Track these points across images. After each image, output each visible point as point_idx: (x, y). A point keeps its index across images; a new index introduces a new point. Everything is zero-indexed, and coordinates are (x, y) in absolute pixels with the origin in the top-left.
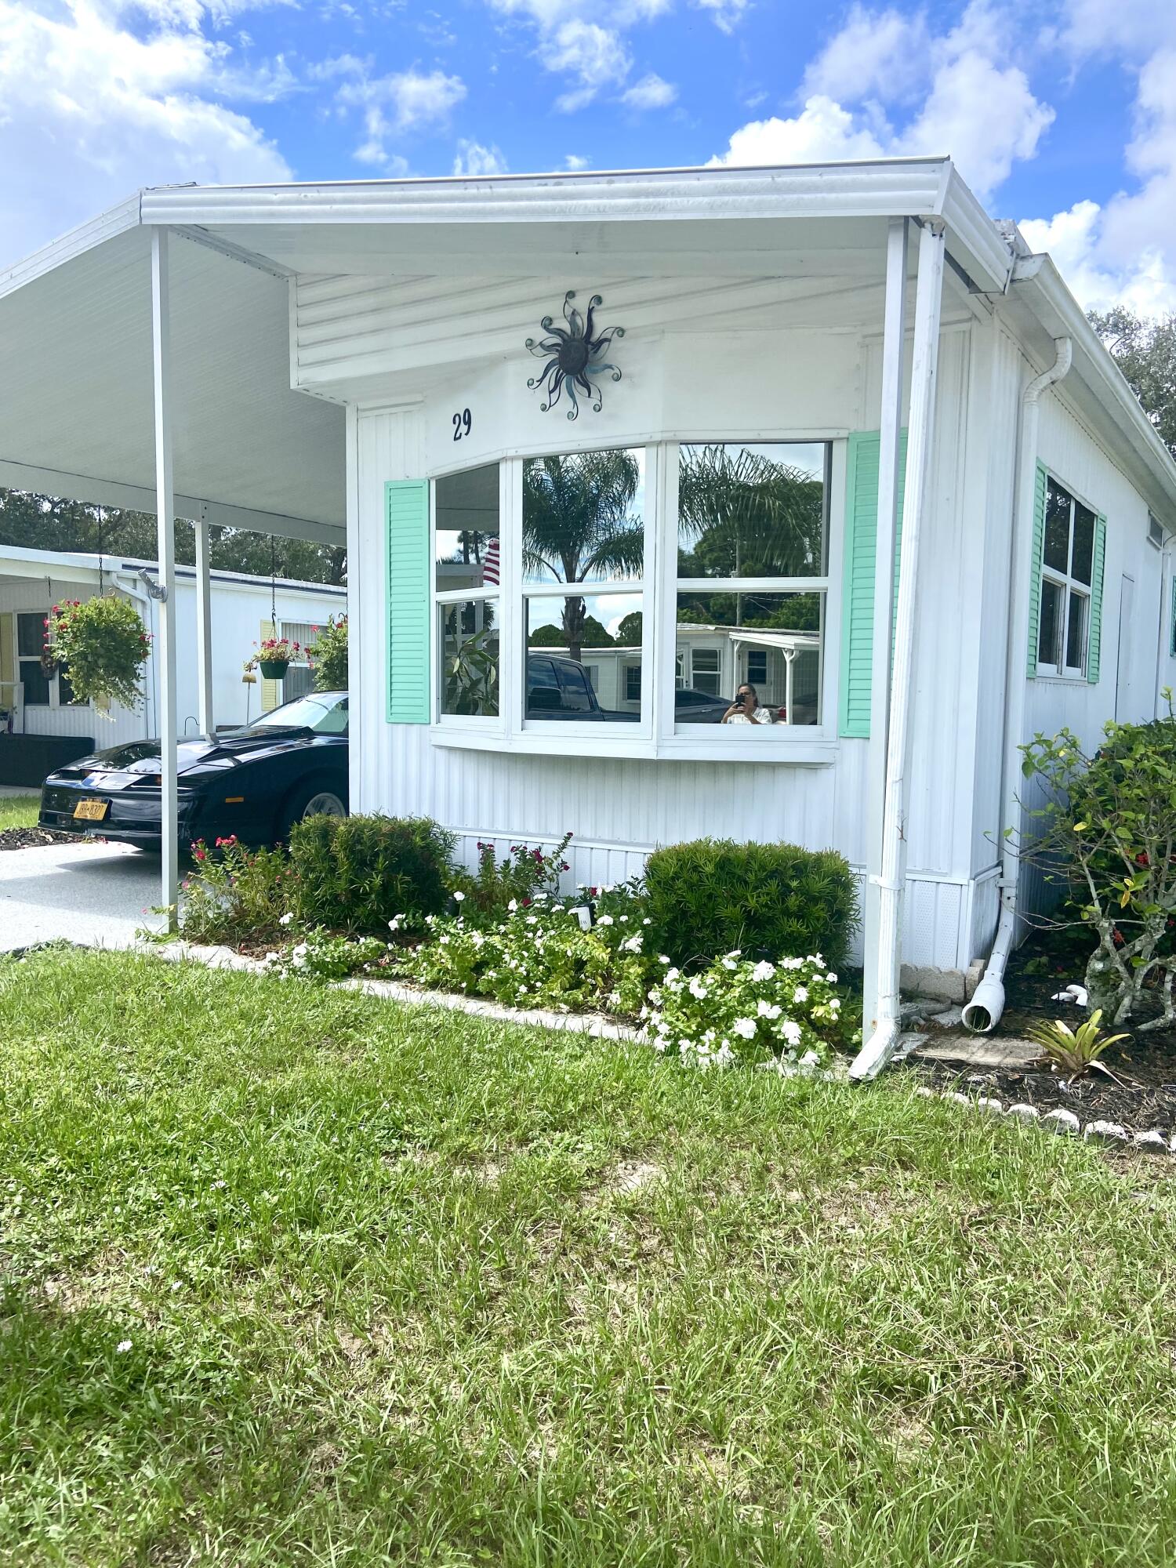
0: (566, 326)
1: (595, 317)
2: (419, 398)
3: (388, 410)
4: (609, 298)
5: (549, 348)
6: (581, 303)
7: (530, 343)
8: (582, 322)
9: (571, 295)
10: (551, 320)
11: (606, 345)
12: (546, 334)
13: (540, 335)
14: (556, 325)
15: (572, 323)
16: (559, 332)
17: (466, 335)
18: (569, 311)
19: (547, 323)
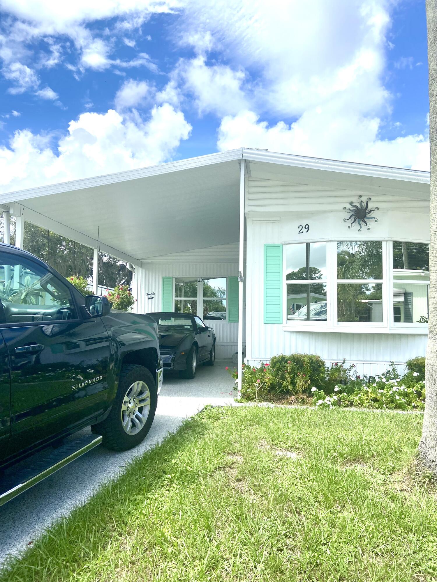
0: (358, 205)
1: (369, 204)
2: (279, 219)
3: (265, 222)
4: (373, 199)
5: (352, 211)
6: (364, 199)
7: (345, 208)
8: (364, 205)
9: (360, 196)
10: (353, 203)
11: (372, 212)
12: (351, 206)
13: (348, 206)
14: (354, 204)
15: (361, 205)
16: (356, 207)
17: (319, 203)
18: (359, 201)
19: (351, 204)
